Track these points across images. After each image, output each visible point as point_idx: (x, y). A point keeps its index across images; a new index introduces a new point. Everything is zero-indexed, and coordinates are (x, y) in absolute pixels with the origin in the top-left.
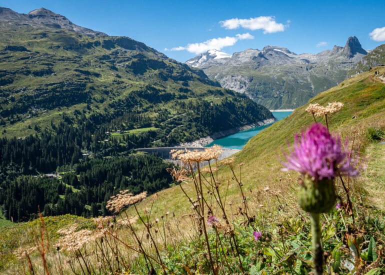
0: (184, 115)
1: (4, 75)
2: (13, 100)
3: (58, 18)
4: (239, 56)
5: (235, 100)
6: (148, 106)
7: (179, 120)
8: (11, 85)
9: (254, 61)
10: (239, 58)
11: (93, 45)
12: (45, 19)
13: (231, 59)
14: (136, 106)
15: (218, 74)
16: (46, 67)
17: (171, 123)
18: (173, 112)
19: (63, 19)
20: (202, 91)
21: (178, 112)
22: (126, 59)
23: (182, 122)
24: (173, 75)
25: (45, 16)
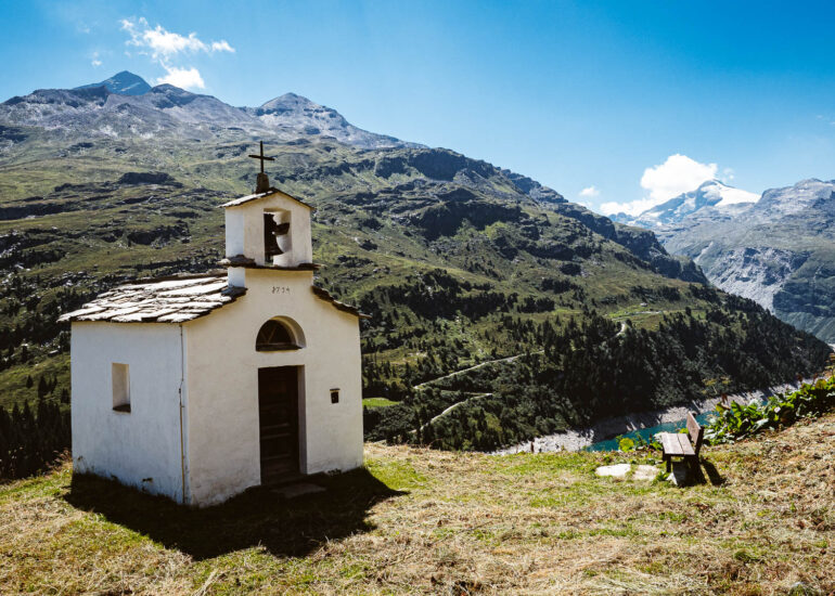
0: (509, 360)
1: (46, 241)
2: (32, 305)
3: (319, 114)
4: (779, 198)
5: (716, 317)
6: (410, 329)
7: (484, 377)
8: (52, 267)
9: (815, 211)
10: (778, 203)
11: (353, 170)
12: (290, 118)
13: (757, 206)
14: (374, 330)
15: (711, 244)
16: (171, 222)
17: (456, 384)
18: (482, 351)
19: (331, 116)
20: (614, 290)
21: (493, 353)
22: (418, 202)
23: (495, 383)
24: (538, 243)
25: (291, 110)
